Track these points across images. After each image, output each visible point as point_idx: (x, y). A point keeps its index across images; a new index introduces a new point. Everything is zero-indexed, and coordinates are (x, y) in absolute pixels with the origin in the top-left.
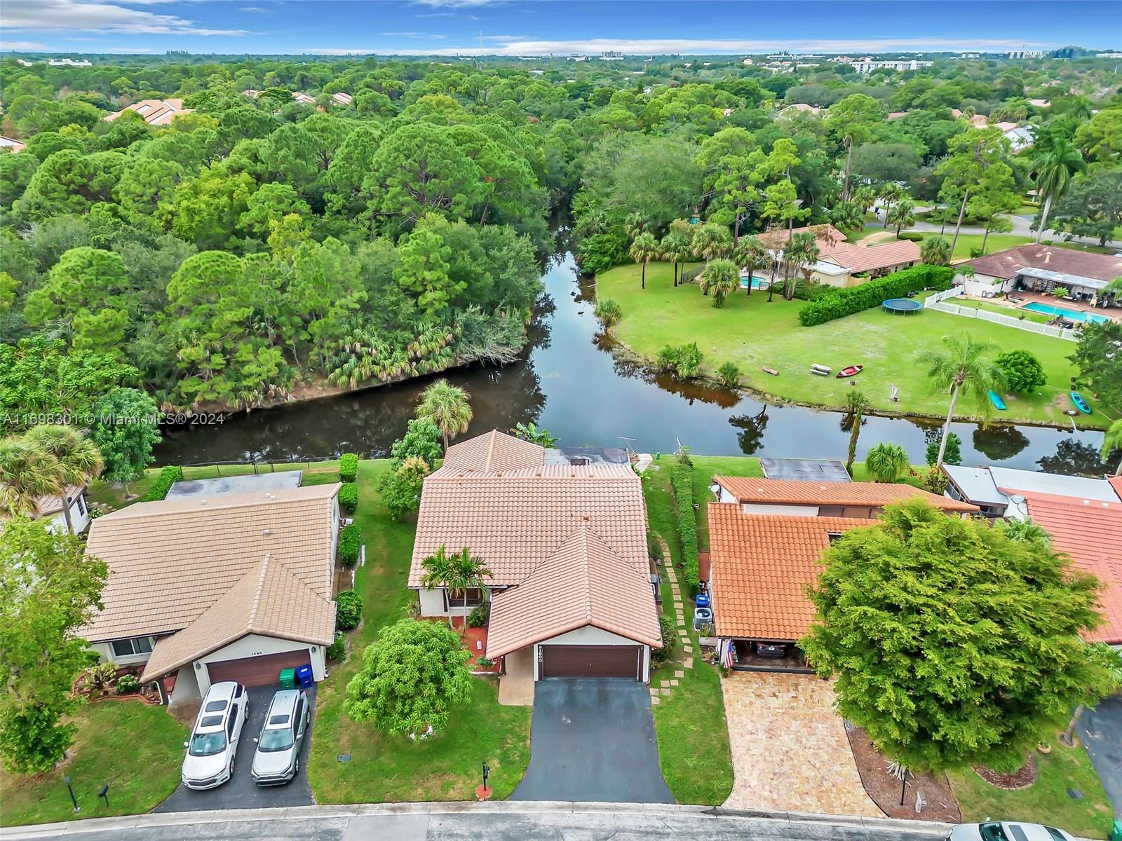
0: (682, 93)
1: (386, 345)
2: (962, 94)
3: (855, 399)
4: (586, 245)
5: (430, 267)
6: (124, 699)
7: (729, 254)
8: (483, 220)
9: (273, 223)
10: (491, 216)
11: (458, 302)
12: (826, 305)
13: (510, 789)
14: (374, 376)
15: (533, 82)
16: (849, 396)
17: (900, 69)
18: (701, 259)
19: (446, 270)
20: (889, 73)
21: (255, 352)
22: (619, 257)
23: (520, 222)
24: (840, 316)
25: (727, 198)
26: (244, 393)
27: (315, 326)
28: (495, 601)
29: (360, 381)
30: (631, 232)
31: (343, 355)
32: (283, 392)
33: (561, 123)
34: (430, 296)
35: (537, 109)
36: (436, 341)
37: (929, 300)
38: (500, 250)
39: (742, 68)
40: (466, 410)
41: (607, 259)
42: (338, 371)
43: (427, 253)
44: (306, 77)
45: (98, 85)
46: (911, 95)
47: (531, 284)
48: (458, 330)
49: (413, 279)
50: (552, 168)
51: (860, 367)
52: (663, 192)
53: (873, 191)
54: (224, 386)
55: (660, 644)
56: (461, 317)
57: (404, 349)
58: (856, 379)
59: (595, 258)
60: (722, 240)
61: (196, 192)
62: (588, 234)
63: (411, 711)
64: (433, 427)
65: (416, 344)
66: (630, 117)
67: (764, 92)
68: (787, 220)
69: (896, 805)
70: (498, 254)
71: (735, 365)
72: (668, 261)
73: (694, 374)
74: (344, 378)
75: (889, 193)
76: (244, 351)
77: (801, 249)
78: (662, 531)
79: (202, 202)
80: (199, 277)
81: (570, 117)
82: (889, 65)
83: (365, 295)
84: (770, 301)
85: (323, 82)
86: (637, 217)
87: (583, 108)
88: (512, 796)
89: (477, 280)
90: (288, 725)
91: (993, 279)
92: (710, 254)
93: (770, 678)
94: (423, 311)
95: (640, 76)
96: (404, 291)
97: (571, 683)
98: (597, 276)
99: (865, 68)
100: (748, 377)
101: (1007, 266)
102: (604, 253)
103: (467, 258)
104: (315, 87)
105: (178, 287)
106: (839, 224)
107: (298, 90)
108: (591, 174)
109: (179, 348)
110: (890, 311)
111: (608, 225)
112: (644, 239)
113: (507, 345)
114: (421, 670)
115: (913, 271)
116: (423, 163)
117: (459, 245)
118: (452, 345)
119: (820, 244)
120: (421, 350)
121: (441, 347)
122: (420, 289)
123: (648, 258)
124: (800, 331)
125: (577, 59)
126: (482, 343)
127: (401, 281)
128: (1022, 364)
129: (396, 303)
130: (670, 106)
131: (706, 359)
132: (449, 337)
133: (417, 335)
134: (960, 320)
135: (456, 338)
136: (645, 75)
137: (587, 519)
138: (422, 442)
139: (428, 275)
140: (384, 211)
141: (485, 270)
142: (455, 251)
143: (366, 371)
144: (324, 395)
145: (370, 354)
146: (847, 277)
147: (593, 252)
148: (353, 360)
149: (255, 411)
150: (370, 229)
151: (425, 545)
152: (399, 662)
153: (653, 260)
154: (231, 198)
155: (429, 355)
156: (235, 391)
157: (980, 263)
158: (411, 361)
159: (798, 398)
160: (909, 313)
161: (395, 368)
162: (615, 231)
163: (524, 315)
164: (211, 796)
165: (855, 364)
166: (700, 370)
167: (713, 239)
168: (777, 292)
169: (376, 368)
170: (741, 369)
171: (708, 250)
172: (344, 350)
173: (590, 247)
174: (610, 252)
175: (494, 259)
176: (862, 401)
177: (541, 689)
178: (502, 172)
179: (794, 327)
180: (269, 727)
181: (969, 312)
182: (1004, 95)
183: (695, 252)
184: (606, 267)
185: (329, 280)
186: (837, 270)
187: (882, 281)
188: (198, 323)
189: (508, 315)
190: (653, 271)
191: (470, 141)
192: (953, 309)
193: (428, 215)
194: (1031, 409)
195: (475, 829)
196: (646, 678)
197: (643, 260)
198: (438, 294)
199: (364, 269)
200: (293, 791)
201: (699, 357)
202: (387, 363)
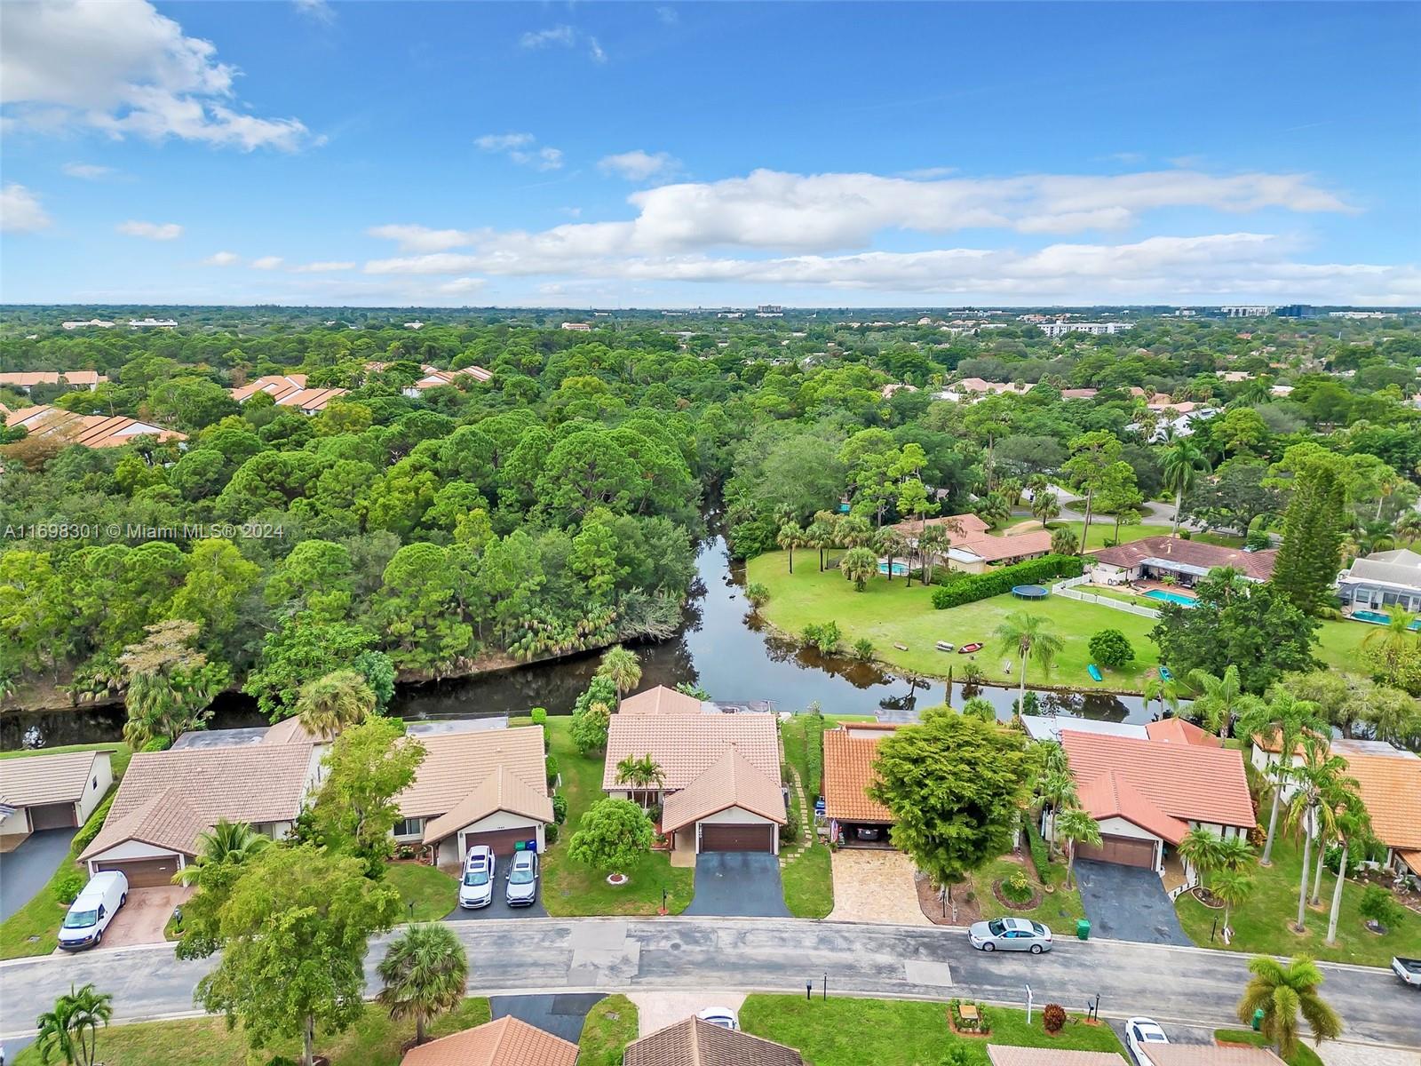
0: (836, 376)
1: (560, 622)
2: (1144, 370)
3: (971, 671)
4: (737, 532)
5: (599, 554)
6: (404, 862)
7: (867, 543)
8: (640, 510)
9: (460, 517)
10: (648, 506)
11: (623, 585)
12: (956, 590)
13: (681, 910)
14: (547, 649)
15: (681, 359)
16: (965, 668)
17: (1095, 332)
18: (845, 548)
19: (613, 557)
20: (1081, 337)
21: (451, 628)
22: (768, 544)
23: (674, 511)
24: (971, 601)
25: (867, 492)
26: (439, 664)
27: (501, 605)
28: (666, 800)
29: (534, 655)
30: (779, 520)
31: (521, 631)
32: (470, 663)
33: (712, 409)
34: (599, 579)
35: (686, 387)
36: (603, 618)
37: (1056, 587)
38: (660, 539)
39: (917, 329)
40: (637, 670)
41: (757, 545)
42: (517, 645)
43: (597, 543)
44: (433, 347)
45: (206, 356)
46: (1090, 371)
47: (686, 568)
48: (622, 609)
49: (585, 565)
50: (703, 455)
51: (980, 644)
52: (810, 485)
53: (1019, 482)
54: (423, 657)
55: (786, 822)
56: (625, 597)
57: (575, 626)
58: (976, 655)
59: (746, 544)
60: (861, 531)
61: (389, 490)
62: (739, 521)
63: (616, 853)
64: (611, 682)
65: (585, 621)
66: (782, 403)
67: (933, 365)
68: (920, 513)
69: (940, 917)
70: (658, 543)
71: (869, 641)
72: (813, 547)
73: (833, 649)
74: (522, 651)
75: (1036, 484)
76: (442, 626)
77: (933, 539)
78: (796, 765)
79: (395, 499)
80: (411, 564)
81: (721, 398)
82: (1082, 327)
83: (544, 578)
84: (909, 586)
85: (452, 353)
86: (785, 507)
87: (736, 388)
88: (681, 914)
89: (639, 566)
90: (529, 869)
91: (1117, 568)
92: (850, 542)
93: (866, 853)
94: (590, 593)
95: (801, 339)
96: (577, 575)
97: (722, 855)
98: (747, 561)
99: (1056, 331)
100: (881, 653)
101: (1131, 556)
102: (755, 540)
103: (632, 546)
104: (443, 357)
105: (392, 573)
106: (984, 513)
107: (425, 361)
108: (741, 464)
109: (390, 624)
110: (1018, 596)
111: (759, 513)
112: (790, 528)
113: (665, 622)
114: (623, 825)
115: (1045, 559)
116: (592, 466)
117: (624, 535)
118: (616, 622)
119: (950, 535)
120: (588, 626)
121: (607, 624)
122: (591, 573)
123: (794, 546)
124: (933, 613)
125: (730, 316)
126: (642, 620)
127: (574, 567)
128: (1111, 641)
129: (570, 586)
130: (825, 389)
131: (844, 636)
132: (614, 615)
133: (586, 613)
134: (1081, 605)
135: (619, 616)
136: (805, 339)
137: (734, 744)
138: (603, 694)
139: (598, 561)
140: (555, 505)
141: (647, 557)
142: (621, 541)
143: (541, 646)
144: (502, 667)
145: (545, 630)
146: (982, 565)
147: (744, 538)
148: (530, 635)
149: (444, 680)
150: (543, 521)
151: (614, 756)
152: (608, 818)
153: (799, 546)
154: (417, 494)
155: (596, 631)
156: (432, 661)
157: (1110, 552)
158: (580, 636)
159: (923, 670)
160: (1036, 598)
161: (567, 642)
162: (765, 519)
163: (679, 597)
164: (479, 913)
165: (975, 642)
166: (839, 646)
167: (853, 529)
168: (916, 578)
169: (550, 643)
170: (874, 645)
171: (849, 539)
172: (523, 626)
173: (741, 533)
174: (760, 539)
175: (654, 547)
176: (977, 672)
177: (701, 858)
178: (660, 469)
179: (929, 609)
180: (516, 869)
181: (1089, 598)
182: (1194, 371)
183: (837, 541)
184: (757, 553)
185: (515, 566)
186: (973, 558)
187: (1015, 567)
188: (406, 602)
189: (666, 596)
190: (800, 557)
191: (631, 443)
192: (1077, 595)
193: (596, 509)
194: (1124, 681)
195: (659, 929)
196: (776, 852)
197: (790, 546)
198: (607, 577)
199: (543, 556)
200: (532, 910)
201: (837, 635)
202: (560, 637)
